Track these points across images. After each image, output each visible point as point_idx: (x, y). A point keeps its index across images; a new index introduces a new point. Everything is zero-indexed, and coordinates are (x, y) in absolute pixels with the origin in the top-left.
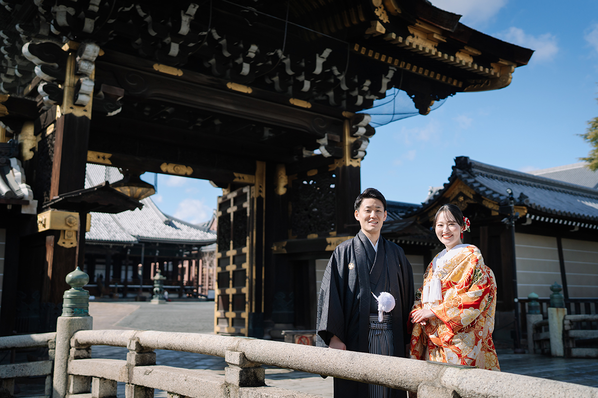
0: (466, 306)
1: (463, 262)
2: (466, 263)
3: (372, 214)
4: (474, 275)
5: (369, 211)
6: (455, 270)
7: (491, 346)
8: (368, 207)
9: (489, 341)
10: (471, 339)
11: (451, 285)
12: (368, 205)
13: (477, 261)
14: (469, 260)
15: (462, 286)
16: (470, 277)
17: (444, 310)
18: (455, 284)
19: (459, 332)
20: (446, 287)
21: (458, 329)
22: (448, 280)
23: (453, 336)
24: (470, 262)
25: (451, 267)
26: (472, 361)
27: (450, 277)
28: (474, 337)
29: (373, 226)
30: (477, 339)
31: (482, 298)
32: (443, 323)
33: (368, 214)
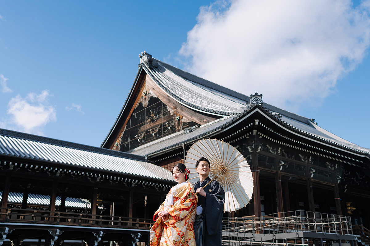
0: (183, 209)
1: (185, 189)
2: (186, 190)
3: (205, 167)
4: (189, 195)
5: (203, 166)
6: (181, 192)
7: (192, 228)
8: (202, 164)
9: (192, 226)
10: (183, 223)
11: (178, 199)
12: (203, 163)
13: (191, 189)
14: (187, 188)
15: (183, 199)
16: (187, 195)
17: (173, 211)
18: (180, 198)
19: (178, 220)
20: (176, 199)
21: (178, 219)
22: (177, 196)
23: (175, 222)
24: (187, 189)
25: (179, 191)
26: (182, 233)
27: (178, 195)
28: (184, 222)
29: (205, 172)
30: (186, 224)
31: (190, 207)
32: (172, 216)
33: (203, 167)
